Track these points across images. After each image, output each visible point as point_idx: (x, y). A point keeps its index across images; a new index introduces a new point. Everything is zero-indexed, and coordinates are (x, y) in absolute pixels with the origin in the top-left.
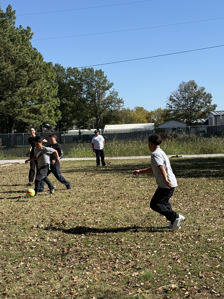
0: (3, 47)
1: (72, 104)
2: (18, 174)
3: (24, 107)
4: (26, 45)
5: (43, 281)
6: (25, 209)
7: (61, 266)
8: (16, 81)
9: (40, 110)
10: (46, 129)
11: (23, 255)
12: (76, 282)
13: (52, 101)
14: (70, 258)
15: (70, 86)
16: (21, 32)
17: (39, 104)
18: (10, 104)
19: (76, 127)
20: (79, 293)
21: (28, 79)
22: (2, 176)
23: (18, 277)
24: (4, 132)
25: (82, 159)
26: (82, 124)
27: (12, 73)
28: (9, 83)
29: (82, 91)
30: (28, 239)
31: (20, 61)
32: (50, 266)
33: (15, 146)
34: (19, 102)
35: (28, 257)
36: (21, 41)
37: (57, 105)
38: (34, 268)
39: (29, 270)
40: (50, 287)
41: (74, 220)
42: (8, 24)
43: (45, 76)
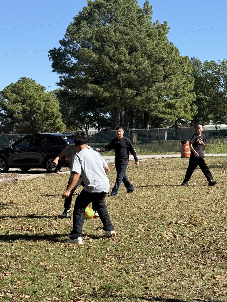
0: (140, 43)
1: (208, 98)
2: (154, 170)
3: (159, 102)
4: (163, 40)
5: (184, 277)
6: (163, 204)
7: (202, 263)
8: (152, 76)
9: (175, 105)
10: (181, 124)
11: (163, 250)
12: (218, 280)
13: (188, 95)
14: (211, 256)
15: (206, 80)
16: (158, 27)
17: (174, 99)
18: (146, 100)
19: (212, 121)
20: (223, 293)
21: (164, 74)
22: (139, 171)
23: (159, 272)
24: (139, 127)
25: (220, 155)
26: (219, 118)
27: (148, 68)
28: (145, 78)
29: (219, 85)
30: (167, 235)
31: (156, 56)
32: (190, 262)
33: (150, 141)
34: (155, 97)
35: (168, 252)
36: (157, 36)
37: (193, 99)
38: (175, 264)
39: (170, 266)
40: (192, 284)
41: (213, 217)
42: (145, 19)
43: (181, 71)
